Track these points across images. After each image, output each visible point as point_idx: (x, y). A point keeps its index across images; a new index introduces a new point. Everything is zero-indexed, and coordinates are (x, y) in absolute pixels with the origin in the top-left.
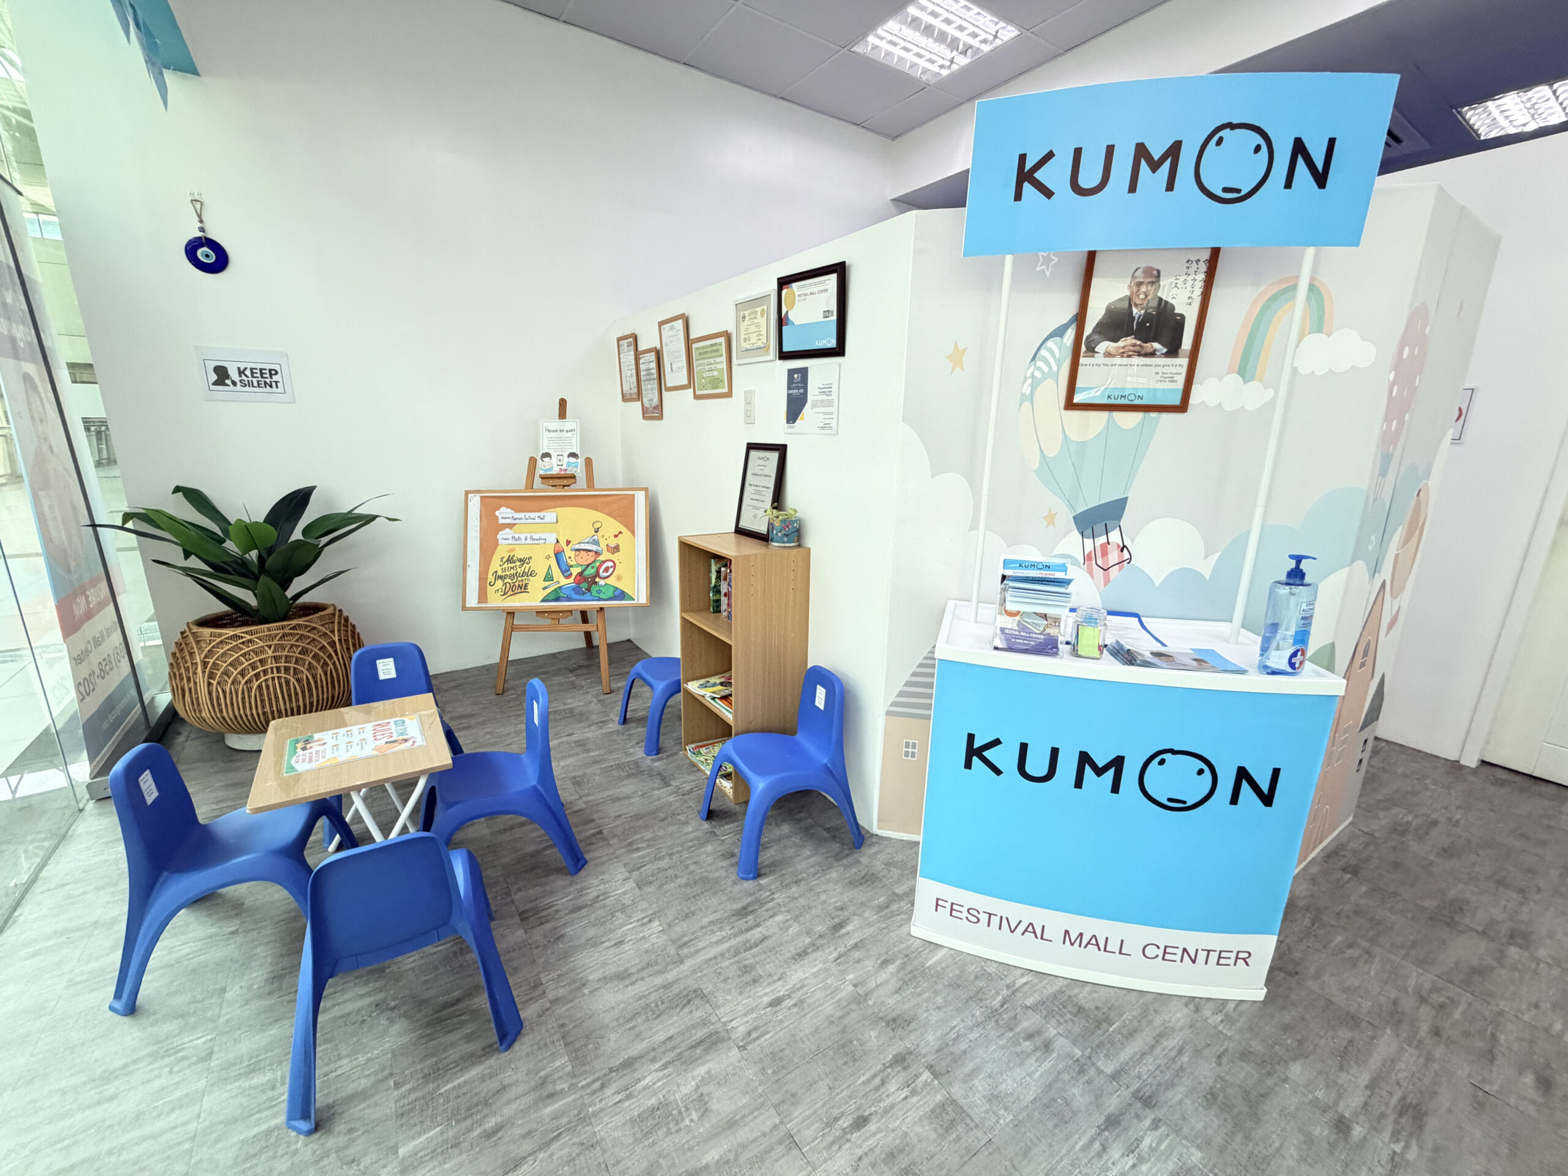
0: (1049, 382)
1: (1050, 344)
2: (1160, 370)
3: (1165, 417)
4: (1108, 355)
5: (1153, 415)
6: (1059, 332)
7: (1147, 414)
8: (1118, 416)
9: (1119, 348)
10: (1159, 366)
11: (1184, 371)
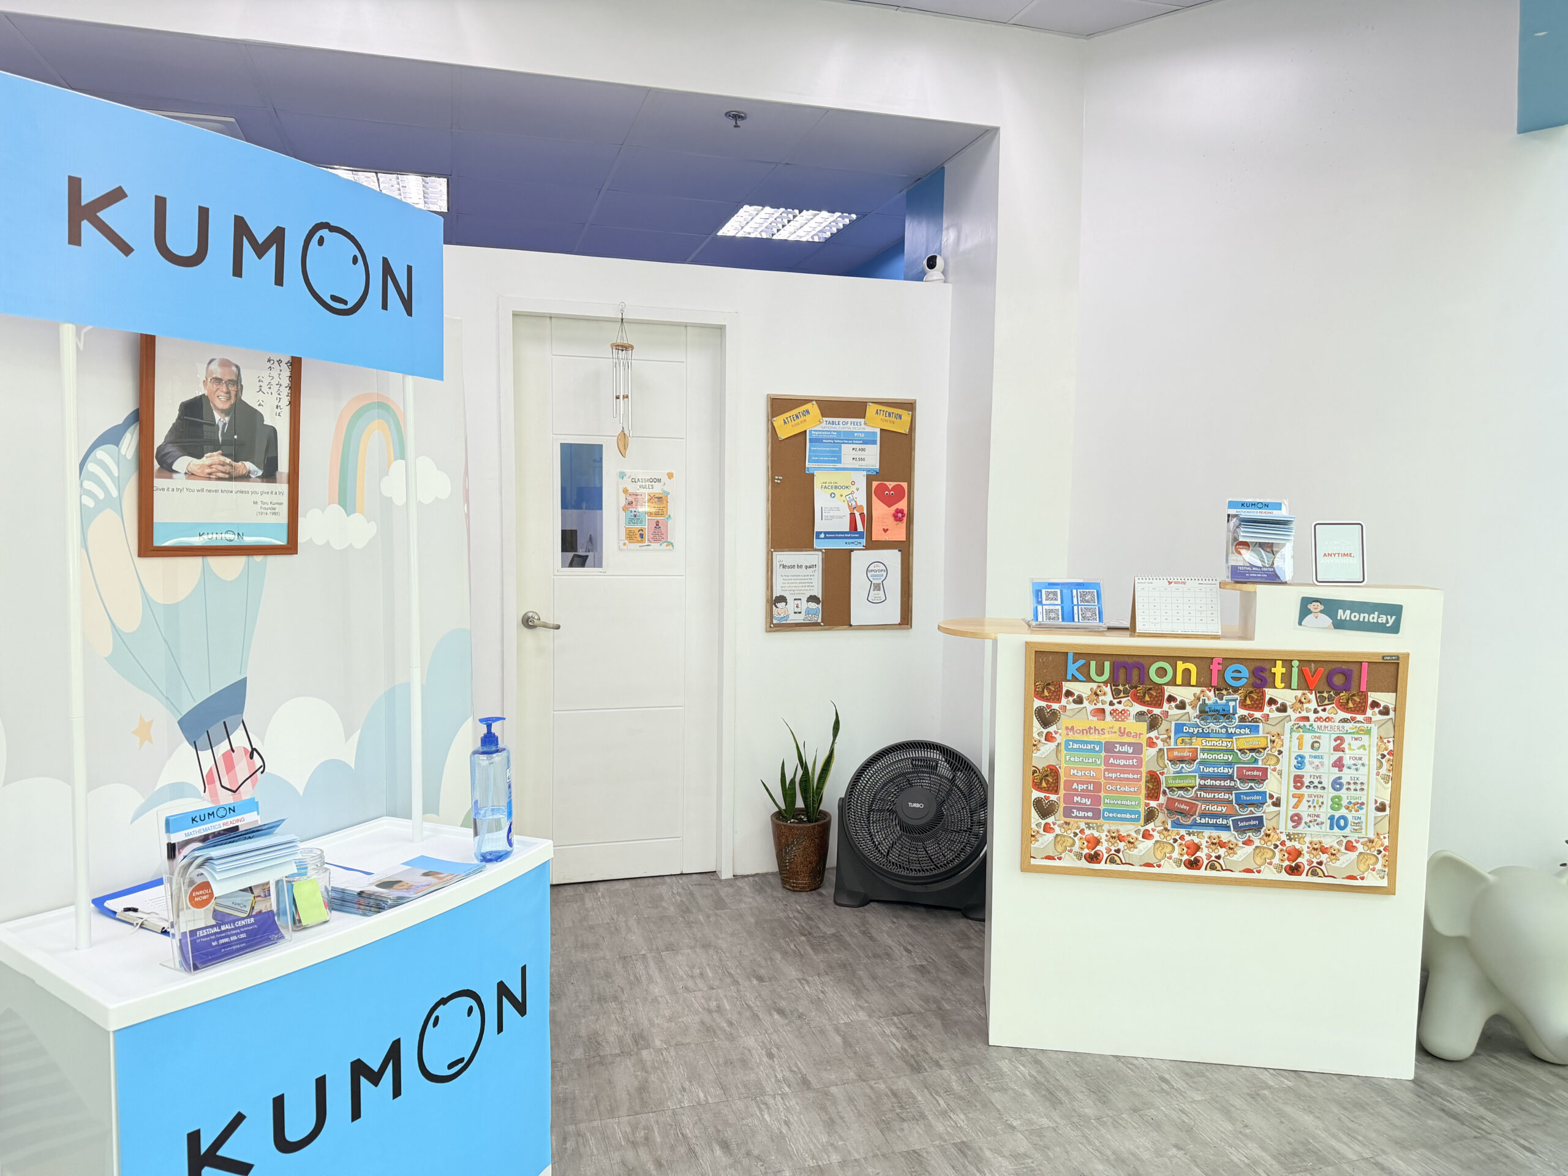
0: (109, 515)
1: (100, 453)
2: (258, 498)
3: (273, 560)
4: (190, 475)
5: (258, 559)
6: (112, 437)
7: (251, 558)
8: (214, 562)
9: (202, 466)
10: (256, 493)
11: (285, 499)
